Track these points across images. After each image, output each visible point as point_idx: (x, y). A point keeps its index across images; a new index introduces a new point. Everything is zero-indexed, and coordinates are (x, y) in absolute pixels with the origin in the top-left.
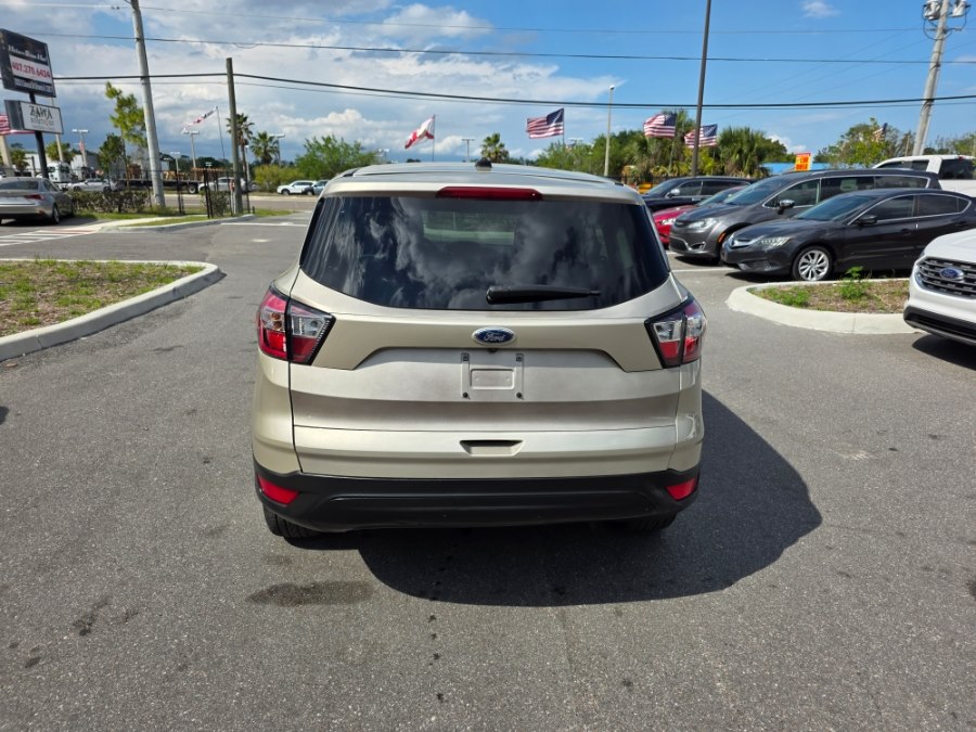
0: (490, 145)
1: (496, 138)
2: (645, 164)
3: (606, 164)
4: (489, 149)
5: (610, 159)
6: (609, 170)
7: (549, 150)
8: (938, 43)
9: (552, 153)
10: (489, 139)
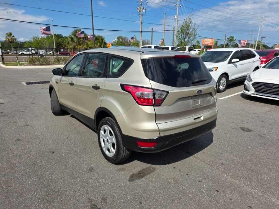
0: (8, 36)
1: (11, 34)
2: (74, 45)
3: (54, 44)
4: (8, 37)
5: (55, 43)
6: (56, 46)
7: (33, 39)
8: (141, 18)
9: (34, 40)
10: (7, 34)
